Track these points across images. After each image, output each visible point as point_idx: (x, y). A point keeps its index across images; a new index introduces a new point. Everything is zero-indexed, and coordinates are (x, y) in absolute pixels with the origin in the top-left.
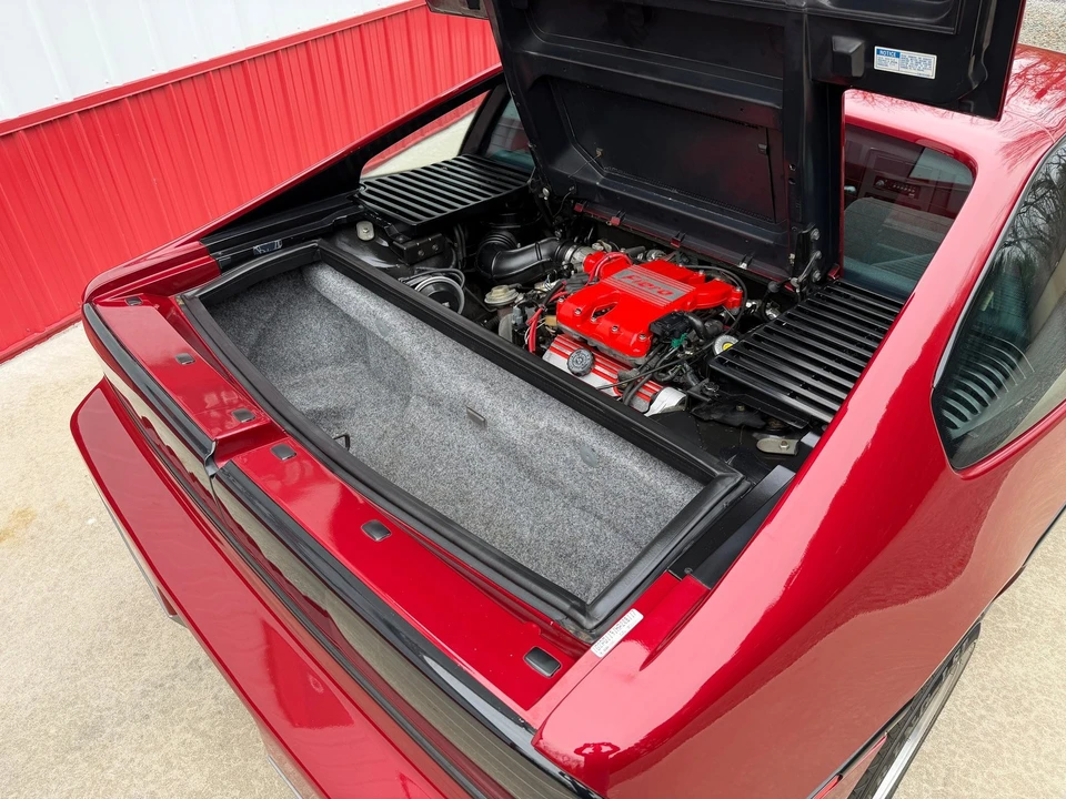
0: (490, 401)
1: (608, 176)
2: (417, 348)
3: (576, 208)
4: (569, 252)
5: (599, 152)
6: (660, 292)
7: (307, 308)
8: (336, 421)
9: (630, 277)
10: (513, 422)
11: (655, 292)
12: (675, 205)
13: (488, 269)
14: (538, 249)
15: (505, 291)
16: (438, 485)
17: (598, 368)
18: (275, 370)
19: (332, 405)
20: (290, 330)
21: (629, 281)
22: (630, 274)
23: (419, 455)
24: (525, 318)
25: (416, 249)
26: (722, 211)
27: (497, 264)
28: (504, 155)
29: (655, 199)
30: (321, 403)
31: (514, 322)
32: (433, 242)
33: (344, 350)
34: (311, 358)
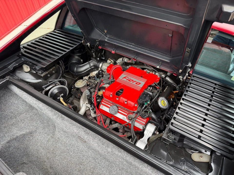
0: (86, 137)
1: (109, 38)
2: (55, 117)
3: (99, 47)
4: (101, 65)
5: (106, 31)
6: (136, 83)
7: (11, 96)
8: (31, 135)
9: (125, 78)
10: (97, 144)
11: (134, 83)
12: (134, 48)
13: (73, 72)
14: (89, 64)
15: (82, 82)
16: (72, 159)
17: (120, 111)
18: (5, 119)
19: (28, 131)
20: (7, 105)
21: (125, 79)
22: (125, 76)
23: (63, 148)
24: (91, 93)
25: (47, 75)
26: (150, 51)
27: (76, 70)
28: (71, 28)
29: (127, 46)
30: (24, 131)
31: (87, 95)
32: (53, 70)
33: (28, 108)
34: (17, 113)
